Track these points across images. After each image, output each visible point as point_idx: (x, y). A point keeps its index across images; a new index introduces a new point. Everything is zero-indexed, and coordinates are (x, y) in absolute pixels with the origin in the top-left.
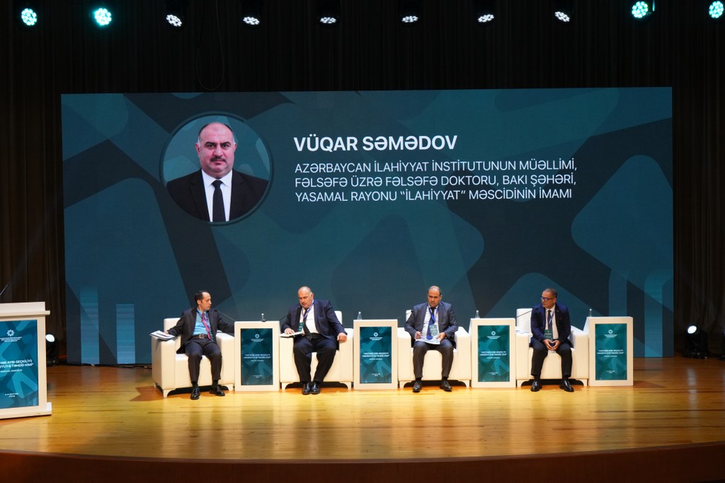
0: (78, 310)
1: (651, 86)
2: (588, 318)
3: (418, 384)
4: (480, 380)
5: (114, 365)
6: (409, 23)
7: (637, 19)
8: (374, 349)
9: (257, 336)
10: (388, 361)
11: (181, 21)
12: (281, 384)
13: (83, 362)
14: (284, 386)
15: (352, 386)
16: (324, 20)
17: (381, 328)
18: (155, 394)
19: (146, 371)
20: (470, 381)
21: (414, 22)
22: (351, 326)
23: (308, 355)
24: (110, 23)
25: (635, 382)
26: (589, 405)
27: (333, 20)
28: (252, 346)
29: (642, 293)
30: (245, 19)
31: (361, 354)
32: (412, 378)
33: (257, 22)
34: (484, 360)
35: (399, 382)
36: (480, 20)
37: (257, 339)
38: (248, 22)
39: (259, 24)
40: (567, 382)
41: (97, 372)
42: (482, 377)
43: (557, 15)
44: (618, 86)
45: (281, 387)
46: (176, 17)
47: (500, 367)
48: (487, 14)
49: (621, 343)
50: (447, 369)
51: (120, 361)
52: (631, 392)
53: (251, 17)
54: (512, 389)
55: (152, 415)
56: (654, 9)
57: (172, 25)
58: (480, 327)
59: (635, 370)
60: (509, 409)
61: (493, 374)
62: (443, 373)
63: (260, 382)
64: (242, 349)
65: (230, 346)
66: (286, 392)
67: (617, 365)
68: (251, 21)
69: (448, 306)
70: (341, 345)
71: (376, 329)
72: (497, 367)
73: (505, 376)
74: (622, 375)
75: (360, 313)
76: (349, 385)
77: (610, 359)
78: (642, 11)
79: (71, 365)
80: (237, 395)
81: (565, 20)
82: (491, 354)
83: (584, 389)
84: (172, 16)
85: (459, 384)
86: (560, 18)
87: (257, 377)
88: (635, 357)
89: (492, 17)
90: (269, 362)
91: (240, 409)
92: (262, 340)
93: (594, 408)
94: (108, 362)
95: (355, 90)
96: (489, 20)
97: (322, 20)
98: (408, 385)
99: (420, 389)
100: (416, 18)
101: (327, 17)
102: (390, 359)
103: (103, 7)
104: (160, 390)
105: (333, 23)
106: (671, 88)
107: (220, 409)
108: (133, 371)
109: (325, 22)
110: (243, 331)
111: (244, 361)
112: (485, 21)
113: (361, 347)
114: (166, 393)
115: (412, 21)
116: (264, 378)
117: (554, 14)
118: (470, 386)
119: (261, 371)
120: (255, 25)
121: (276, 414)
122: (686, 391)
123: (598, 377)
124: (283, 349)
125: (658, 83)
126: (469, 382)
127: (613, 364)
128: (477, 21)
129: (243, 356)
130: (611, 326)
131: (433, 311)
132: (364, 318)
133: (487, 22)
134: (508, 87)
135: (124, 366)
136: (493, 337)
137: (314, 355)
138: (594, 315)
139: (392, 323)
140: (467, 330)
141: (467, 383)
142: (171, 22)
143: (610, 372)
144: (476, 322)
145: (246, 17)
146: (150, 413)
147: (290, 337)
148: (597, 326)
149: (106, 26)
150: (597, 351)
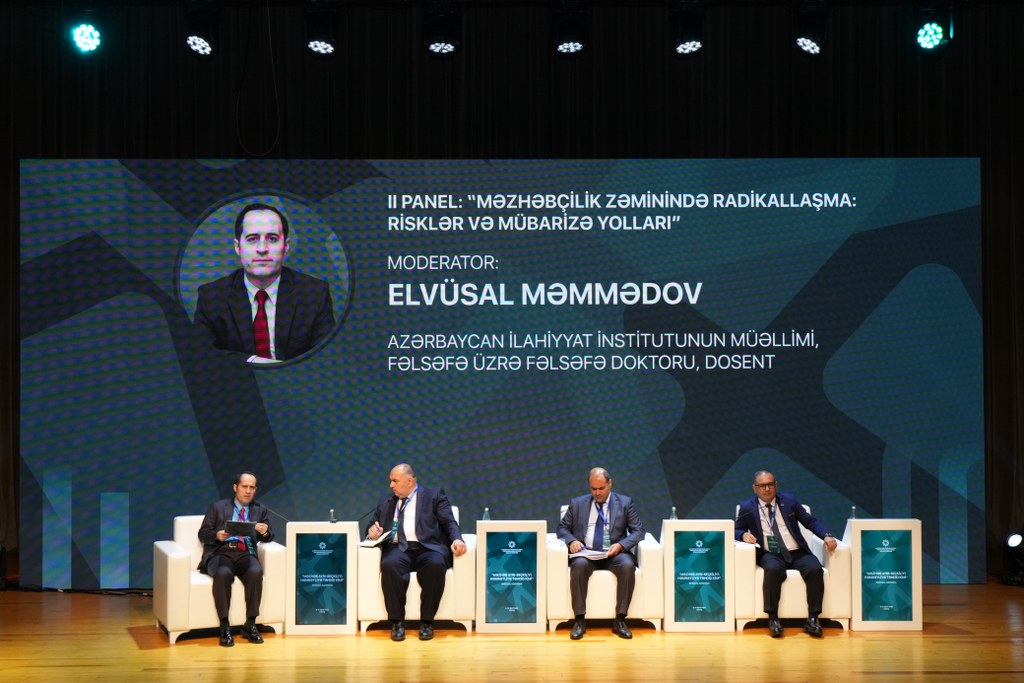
0: (39, 501)
1: (947, 156)
2: (849, 520)
3: (579, 625)
4: (678, 618)
5: (94, 590)
6: (569, 54)
7: (926, 51)
8: (509, 569)
9: (322, 545)
10: (532, 586)
11: (210, 46)
12: (359, 623)
13: (45, 585)
14: (365, 626)
15: (474, 627)
16: (436, 48)
17: (520, 534)
18: (157, 638)
19: (145, 600)
20: (662, 620)
21: (577, 52)
22: (473, 530)
23: (404, 577)
24: (99, 48)
25: (926, 625)
26: (852, 661)
27: (450, 48)
28: (314, 561)
29: (935, 481)
30: (312, 45)
31: (489, 576)
32: (568, 614)
33: (330, 49)
34: (685, 587)
35: (548, 621)
36: (680, 49)
37: (322, 551)
38: (315, 49)
39: (334, 52)
40: (817, 625)
41: (66, 601)
42: (681, 614)
43: (800, 44)
44: (896, 156)
45: (359, 628)
46: (202, 40)
47: (710, 598)
48: (690, 41)
49: (902, 561)
50: (624, 601)
51: (104, 585)
52: (918, 641)
53: (320, 41)
54: (727, 633)
55: (149, 673)
56: (951, 35)
57: (197, 52)
58: (678, 534)
59: (925, 605)
60: (724, 668)
61: (699, 609)
62: (618, 608)
63: (326, 620)
64: (298, 565)
65: (279, 562)
66: (368, 636)
67: (896, 596)
68: (321, 47)
69: (625, 500)
70: (457, 561)
71: (512, 536)
72: (704, 599)
73: (717, 613)
74: (905, 614)
75: (487, 509)
76: (468, 626)
77: (884, 588)
78: (934, 37)
79: (26, 589)
80: (287, 640)
81: (812, 52)
82: (695, 577)
83: (844, 635)
84: (196, 38)
85: (644, 625)
86: (805, 48)
87: (322, 611)
88: (925, 584)
89: (698, 45)
90: (342, 588)
91: (293, 664)
92: (330, 552)
93: (859, 667)
94: (85, 586)
95: (484, 158)
96: (694, 49)
97: (433, 47)
98: (562, 627)
99: (584, 632)
100: (579, 46)
101: (440, 42)
102: (533, 584)
103: (87, 21)
104: (164, 632)
105: (449, 52)
106: (979, 160)
107: (259, 665)
108: (125, 600)
109: (437, 50)
110: (300, 537)
111: (301, 587)
112: (687, 51)
113: (488, 564)
114: (173, 637)
115: (572, 50)
116: (332, 613)
117: (796, 42)
118: (662, 628)
119: (328, 602)
120: (327, 54)
121: (351, 672)
122: (1006, 640)
123: (866, 616)
124: (364, 565)
125: (958, 152)
126: (660, 621)
127: (890, 595)
128: (676, 51)
129: (298, 577)
130: (886, 534)
131: (601, 507)
132: (493, 517)
133: (691, 53)
134: (724, 156)
135: (110, 592)
136: (699, 549)
137: (413, 576)
138: (859, 516)
139: (538, 526)
140: (657, 538)
141: (657, 624)
142: (194, 48)
143: (886, 608)
144: (672, 525)
145: (314, 40)
146: (145, 670)
147: (376, 546)
148: (864, 533)
149: (91, 53)
150: (864, 574)
